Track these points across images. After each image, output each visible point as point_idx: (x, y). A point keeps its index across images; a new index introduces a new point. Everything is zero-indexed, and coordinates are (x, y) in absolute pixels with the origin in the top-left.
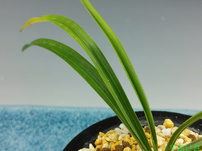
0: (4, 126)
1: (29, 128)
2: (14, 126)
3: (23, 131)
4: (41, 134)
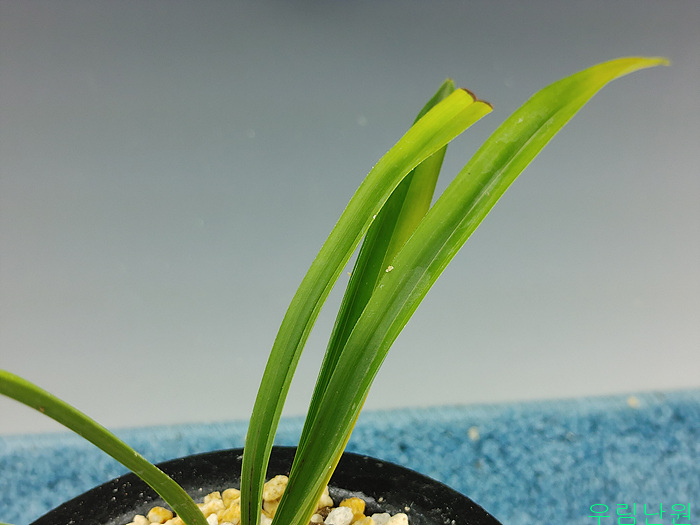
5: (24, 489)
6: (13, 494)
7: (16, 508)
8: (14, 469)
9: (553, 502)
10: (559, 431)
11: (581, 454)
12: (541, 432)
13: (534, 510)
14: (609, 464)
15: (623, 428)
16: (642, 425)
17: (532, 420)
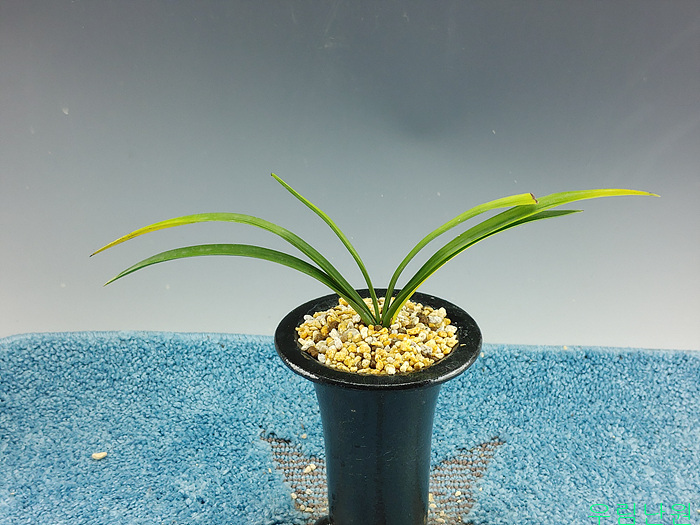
0: (175, 364)
1: (217, 367)
2: (192, 364)
3: (208, 372)
4: (239, 377)
5: (257, 359)
6: (252, 361)
7: (253, 366)
8: (253, 349)
9: (520, 391)
10: (526, 358)
11: (535, 370)
12: (517, 358)
13: (510, 393)
14: (549, 375)
15: (560, 360)
16: (569, 359)
17: (512, 352)
